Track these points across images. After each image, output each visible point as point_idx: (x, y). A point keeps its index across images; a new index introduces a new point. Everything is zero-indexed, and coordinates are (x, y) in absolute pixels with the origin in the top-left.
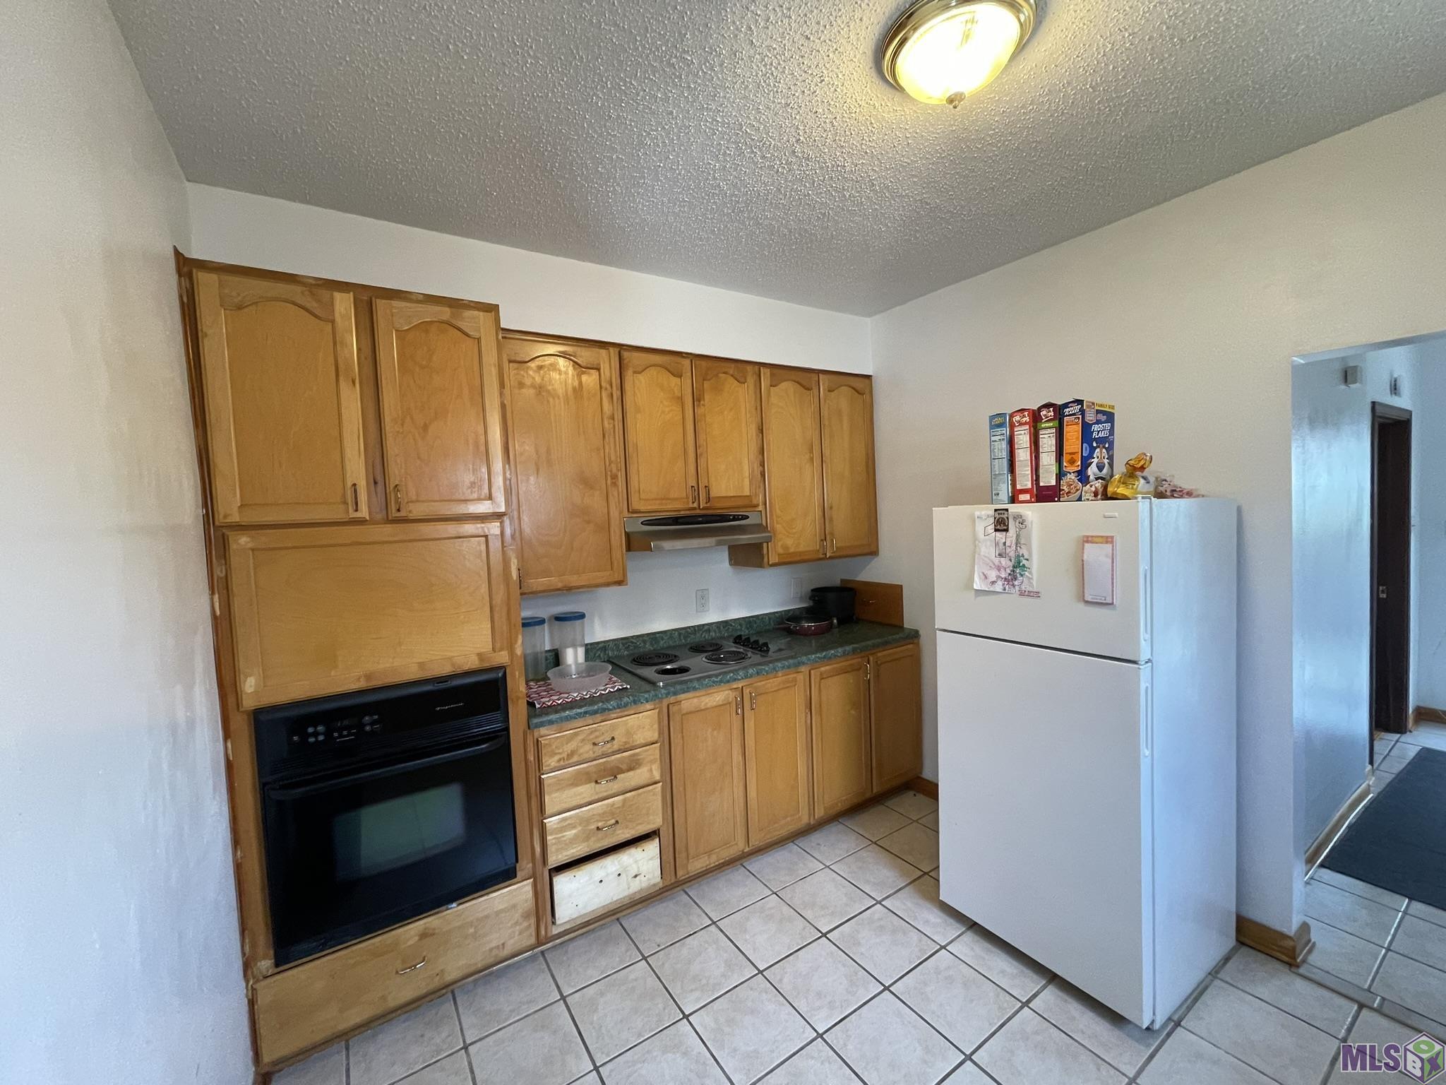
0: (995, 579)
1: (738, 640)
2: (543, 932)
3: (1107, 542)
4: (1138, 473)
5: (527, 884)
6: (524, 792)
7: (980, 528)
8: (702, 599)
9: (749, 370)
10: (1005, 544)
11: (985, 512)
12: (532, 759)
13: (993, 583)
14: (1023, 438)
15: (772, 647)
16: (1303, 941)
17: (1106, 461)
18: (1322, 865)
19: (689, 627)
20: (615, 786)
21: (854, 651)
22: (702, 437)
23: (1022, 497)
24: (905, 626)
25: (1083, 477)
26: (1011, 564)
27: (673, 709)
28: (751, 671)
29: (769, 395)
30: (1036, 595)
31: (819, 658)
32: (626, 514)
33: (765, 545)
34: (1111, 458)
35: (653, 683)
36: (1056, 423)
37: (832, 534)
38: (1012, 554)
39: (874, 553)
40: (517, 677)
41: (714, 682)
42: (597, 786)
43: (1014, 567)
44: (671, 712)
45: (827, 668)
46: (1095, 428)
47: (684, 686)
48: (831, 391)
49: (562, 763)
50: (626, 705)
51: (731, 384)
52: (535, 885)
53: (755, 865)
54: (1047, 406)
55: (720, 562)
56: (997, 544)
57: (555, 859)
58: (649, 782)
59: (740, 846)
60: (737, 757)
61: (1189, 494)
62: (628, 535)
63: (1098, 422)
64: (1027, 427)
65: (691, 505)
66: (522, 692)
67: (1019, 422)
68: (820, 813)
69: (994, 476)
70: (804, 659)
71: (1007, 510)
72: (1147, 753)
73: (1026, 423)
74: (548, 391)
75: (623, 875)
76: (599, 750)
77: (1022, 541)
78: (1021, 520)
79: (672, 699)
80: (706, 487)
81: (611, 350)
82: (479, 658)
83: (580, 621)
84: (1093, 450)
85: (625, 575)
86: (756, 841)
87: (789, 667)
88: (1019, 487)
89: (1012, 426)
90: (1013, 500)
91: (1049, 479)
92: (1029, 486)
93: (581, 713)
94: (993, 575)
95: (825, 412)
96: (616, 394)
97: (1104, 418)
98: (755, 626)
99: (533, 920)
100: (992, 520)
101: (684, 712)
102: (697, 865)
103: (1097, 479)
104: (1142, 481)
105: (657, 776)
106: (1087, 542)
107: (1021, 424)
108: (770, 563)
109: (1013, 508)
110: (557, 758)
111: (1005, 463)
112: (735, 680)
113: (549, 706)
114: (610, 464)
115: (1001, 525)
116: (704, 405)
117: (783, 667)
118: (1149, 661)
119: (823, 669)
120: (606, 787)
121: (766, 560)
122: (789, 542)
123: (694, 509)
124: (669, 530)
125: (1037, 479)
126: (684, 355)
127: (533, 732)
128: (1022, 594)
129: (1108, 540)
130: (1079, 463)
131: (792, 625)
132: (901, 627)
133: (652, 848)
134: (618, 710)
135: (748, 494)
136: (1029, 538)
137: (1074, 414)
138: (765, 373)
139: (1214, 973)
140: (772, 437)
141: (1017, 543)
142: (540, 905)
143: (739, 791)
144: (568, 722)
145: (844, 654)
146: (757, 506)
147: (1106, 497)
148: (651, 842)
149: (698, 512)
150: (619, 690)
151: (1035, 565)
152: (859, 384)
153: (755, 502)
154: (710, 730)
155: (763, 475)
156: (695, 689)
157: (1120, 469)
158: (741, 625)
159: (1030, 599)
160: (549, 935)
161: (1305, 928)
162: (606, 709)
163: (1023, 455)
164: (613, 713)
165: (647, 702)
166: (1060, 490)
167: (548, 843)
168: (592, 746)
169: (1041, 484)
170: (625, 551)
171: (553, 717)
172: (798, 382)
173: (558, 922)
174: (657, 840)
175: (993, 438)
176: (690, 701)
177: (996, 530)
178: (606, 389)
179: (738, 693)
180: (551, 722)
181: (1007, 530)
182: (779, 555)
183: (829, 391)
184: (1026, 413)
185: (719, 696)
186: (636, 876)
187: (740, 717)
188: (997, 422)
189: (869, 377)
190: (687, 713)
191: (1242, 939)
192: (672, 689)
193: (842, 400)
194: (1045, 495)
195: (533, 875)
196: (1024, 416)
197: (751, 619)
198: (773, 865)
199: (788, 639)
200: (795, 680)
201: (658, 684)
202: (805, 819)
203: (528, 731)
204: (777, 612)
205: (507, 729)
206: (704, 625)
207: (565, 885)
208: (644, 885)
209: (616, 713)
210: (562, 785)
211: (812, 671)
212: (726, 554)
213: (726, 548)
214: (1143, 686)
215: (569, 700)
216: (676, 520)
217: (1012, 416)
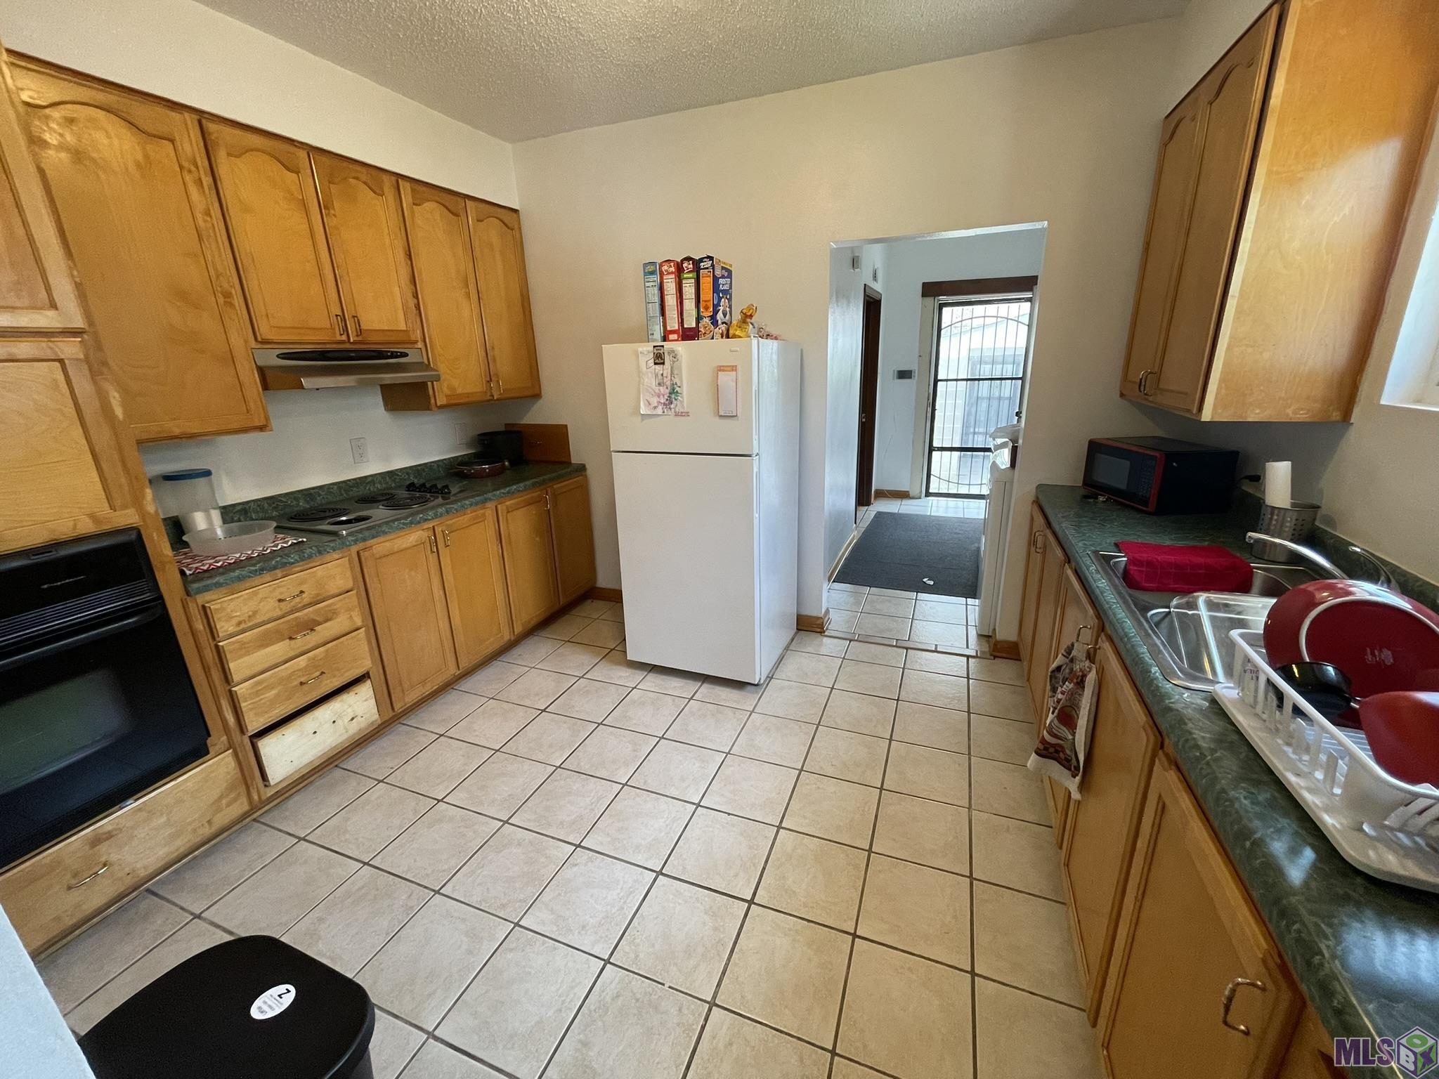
0: (656, 405)
1: (411, 487)
2: (256, 797)
3: (733, 370)
4: (748, 320)
5: (227, 756)
6: (199, 665)
7: (643, 360)
8: (358, 451)
9: (385, 180)
10: (662, 375)
11: (647, 349)
12: (201, 627)
13: (655, 408)
14: (670, 286)
15: (454, 490)
16: (826, 619)
17: (728, 309)
18: (834, 581)
19: (349, 480)
20: (313, 639)
21: (534, 485)
22: (339, 258)
23: (672, 337)
24: (573, 462)
25: (715, 322)
26: (668, 391)
27: (364, 555)
28: (440, 510)
29: (413, 213)
30: (687, 414)
31: (503, 493)
32: (253, 344)
33: (429, 384)
34: (730, 307)
35: (335, 534)
36: (694, 275)
37: (497, 375)
38: (668, 383)
39: (537, 396)
40: (156, 538)
41: (404, 524)
42: (293, 642)
43: (670, 393)
44: (363, 559)
45: (511, 502)
46: (721, 281)
47: (373, 532)
48: (481, 221)
49: (243, 626)
50: (310, 557)
51: (365, 193)
52: (236, 754)
53: (467, 685)
54: (688, 259)
55: (374, 406)
56: (656, 375)
57: (254, 725)
58: (352, 629)
59: (452, 670)
60: (438, 593)
61: (776, 338)
62: (262, 371)
63: (723, 277)
64: (673, 276)
65: (339, 338)
66: (168, 556)
67: (666, 271)
68: (518, 629)
69: (649, 318)
70: (490, 495)
71: (663, 346)
72: (757, 516)
73: (672, 273)
74: (94, 160)
75: (339, 722)
76: (286, 607)
77: (676, 372)
78: (672, 352)
79: (361, 545)
80: (354, 317)
81: (187, 115)
82: (93, 521)
83: (207, 478)
84: (720, 299)
85: (267, 419)
86: (465, 663)
87: (477, 504)
88: (669, 328)
89: (662, 274)
90: (665, 339)
91: (690, 322)
92: (677, 328)
93: (256, 571)
94: (654, 401)
95: (476, 244)
96: (207, 181)
97: (726, 274)
98: (424, 474)
99: (243, 789)
100: (652, 355)
101: (378, 556)
102: (412, 697)
103: (723, 323)
104: (751, 326)
105: (359, 622)
106: (720, 370)
107: (669, 273)
108: (438, 404)
109: (667, 345)
110: (234, 621)
111: (657, 306)
112: (426, 520)
113: (205, 571)
114: (218, 277)
115: (659, 359)
116: (334, 215)
117: (471, 505)
118: (757, 454)
119: (508, 503)
120: (302, 642)
121: (432, 401)
122: (455, 383)
123: (343, 342)
124: (315, 366)
125: (682, 323)
126: (296, 144)
127: (196, 600)
128: (677, 415)
129: (733, 368)
130: (712, 309)
131: (466, 469)
132: (569, 463)
133: (365, 690)
134: (301, 564)
135: (405, 329)
136: (680, 369)
137: (707, 268)
138: (405, 187)
139: (787, 648)
140: (422, 262)
141: (672, 373)
142: (246, 773)
143: (444, 624)
144: (240, 583)
145: (526, 489)
146: (416, 342)
147: (728, 337)
148: (363, 685)
149: (348, 346)
150: (293, 544)
151: (685, 390)
152: (508, 217)
153: (413, 338)
154: (407, 571)
155: (418, 307)
156: (385, 533)
157: (737, 317)
158: (408, 474)
159: (683, 418)
160: (264, 798)
161: (827, 611)
162: (286, 563)
163: (671, 301)
164: (296, 567)
165: (334, 550)
166: (699, 331)
167: (244, 710)
168: (277, 604)
169: (685, 326)
170: (261, 389)
171: (220, 579)
172: (444, 206)
173: (272, 782)
174: (369, 682)
175: (647, 284)
176: (381, 545)
177: (655, 364)
178: (190, 171)
179: (431, 533)
180: (218, 585)
181: (663, 363)
182: (447, 396)
183: (478, 221)
184: (672, 264)
185: (414, 536)
186: (352, 719)
187: (436, 554)
188: (651, 269)
189: (516, 211)
190: (380, 558)
191: (800, 628)
192: (361, 535)
193: (492, 232)
194: (689, 335)
195: (231, 746)
196: (671, 266)
197: (419, 468)
198: (484, 681)
199: (465, 483)
200: (484, 515)
201: (340, 533)
202: (507, 636)
203: (188, 598)
204: (445, 459)
205: (161, 597)
206: (366, 477)
207: (271, 748)
208: (363, 725)
209: (299, 566)
210: (245, 649)
211: (499, 506)
212: (379, 399)
213: (379, 388)
214: (755, 470)
215: (232, 561)
216: (322, 355)
217: (661, 265)
